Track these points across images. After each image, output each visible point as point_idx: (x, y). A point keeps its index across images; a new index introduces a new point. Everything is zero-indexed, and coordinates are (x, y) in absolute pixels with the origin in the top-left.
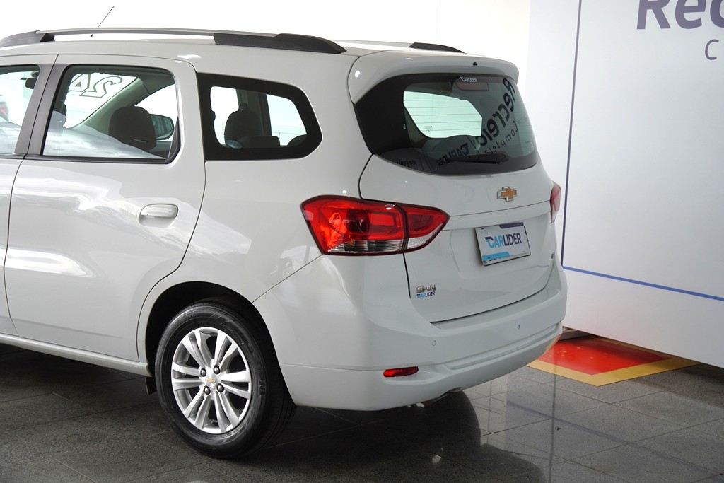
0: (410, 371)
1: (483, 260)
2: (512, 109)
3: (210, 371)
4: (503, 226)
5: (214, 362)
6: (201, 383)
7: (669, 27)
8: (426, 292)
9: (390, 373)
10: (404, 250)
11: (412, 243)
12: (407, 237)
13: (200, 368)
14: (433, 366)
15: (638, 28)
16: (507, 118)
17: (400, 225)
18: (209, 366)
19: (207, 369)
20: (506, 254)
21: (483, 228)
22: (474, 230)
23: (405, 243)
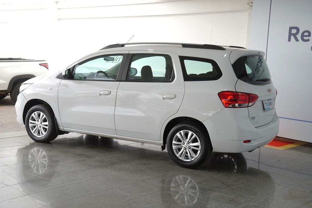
0: (249, 141)
1: (265, 109)
2: (262, 63)
3: (186, 143)
4: (268, 100)
5: (187, 140)
6: (183, 147)
7: (299, 41)
8: (253, 118)
9: (245, 142)
10: (248, 106)
11: (250, 104)
12: (249, 102)
13: (182, 142)
14: (255, 140)
15: (288, 41)
16: (261, 66)
17: (248, 99)
18: (186, 142)
19: (185, 142)
20: (269, 108)
21: (264, 100)
22: (262, 101)
23: (248, 104)
